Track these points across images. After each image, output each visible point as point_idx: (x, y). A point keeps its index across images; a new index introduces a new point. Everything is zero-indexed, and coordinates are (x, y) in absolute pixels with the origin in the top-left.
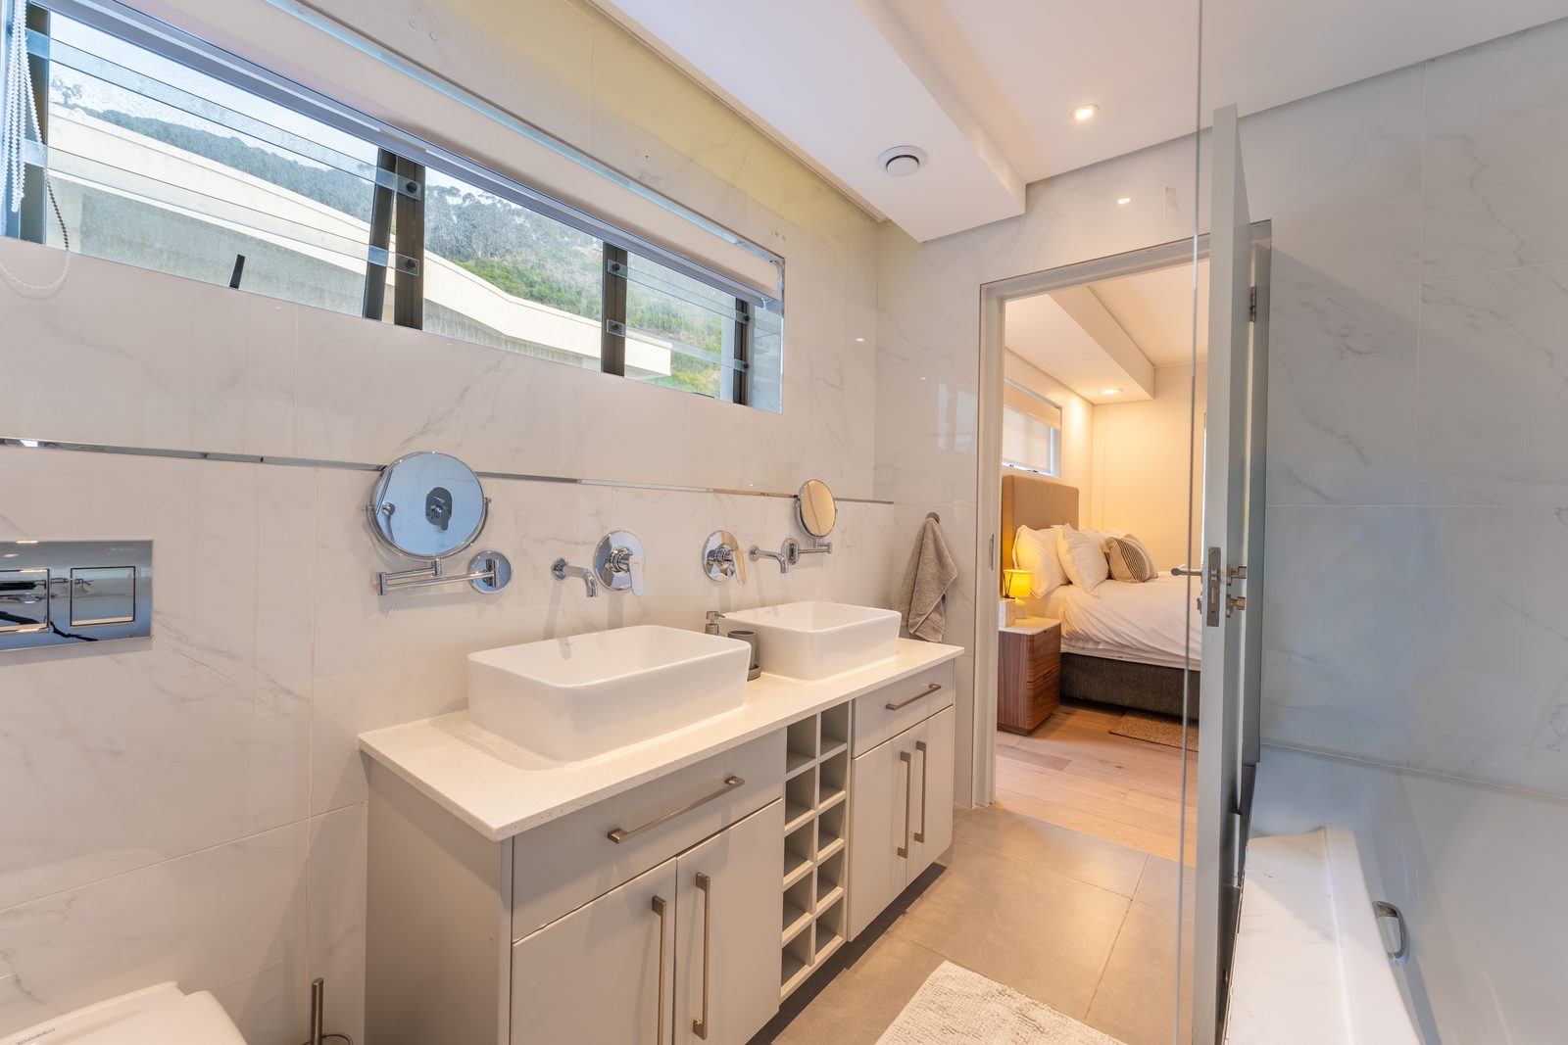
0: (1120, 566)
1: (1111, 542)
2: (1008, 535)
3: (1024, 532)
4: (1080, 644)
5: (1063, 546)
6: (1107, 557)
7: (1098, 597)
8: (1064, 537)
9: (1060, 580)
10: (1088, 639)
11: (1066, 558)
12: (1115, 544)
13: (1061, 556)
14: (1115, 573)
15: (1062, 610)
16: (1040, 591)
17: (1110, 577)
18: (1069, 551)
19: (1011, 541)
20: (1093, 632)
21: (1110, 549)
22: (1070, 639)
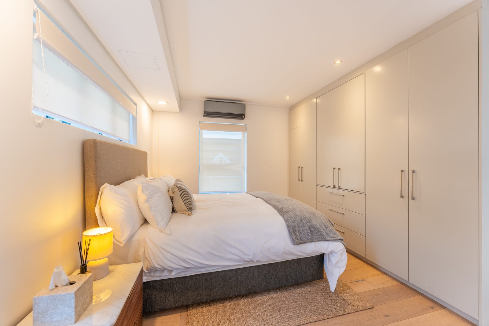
0: (180, 204)
1: (174, 189)
2: (91, 193)
3: (107, 190)
4: (158, 274)
5: (142, 197)
6: (172, 199)
7: (170, 235)
8: (143, 191)
9: (139, 222)
10: (163, 270)
11: (144, 207)
12: (176, 190)
13: (141, 205)
14: (177, 208)
15: (143, 249)
16: (123, 239)
17: (173, 211)
18: (147, 201)
19: (94, 198)
20: (168, 264)
21: (173, 193)
22: (150, 273)
